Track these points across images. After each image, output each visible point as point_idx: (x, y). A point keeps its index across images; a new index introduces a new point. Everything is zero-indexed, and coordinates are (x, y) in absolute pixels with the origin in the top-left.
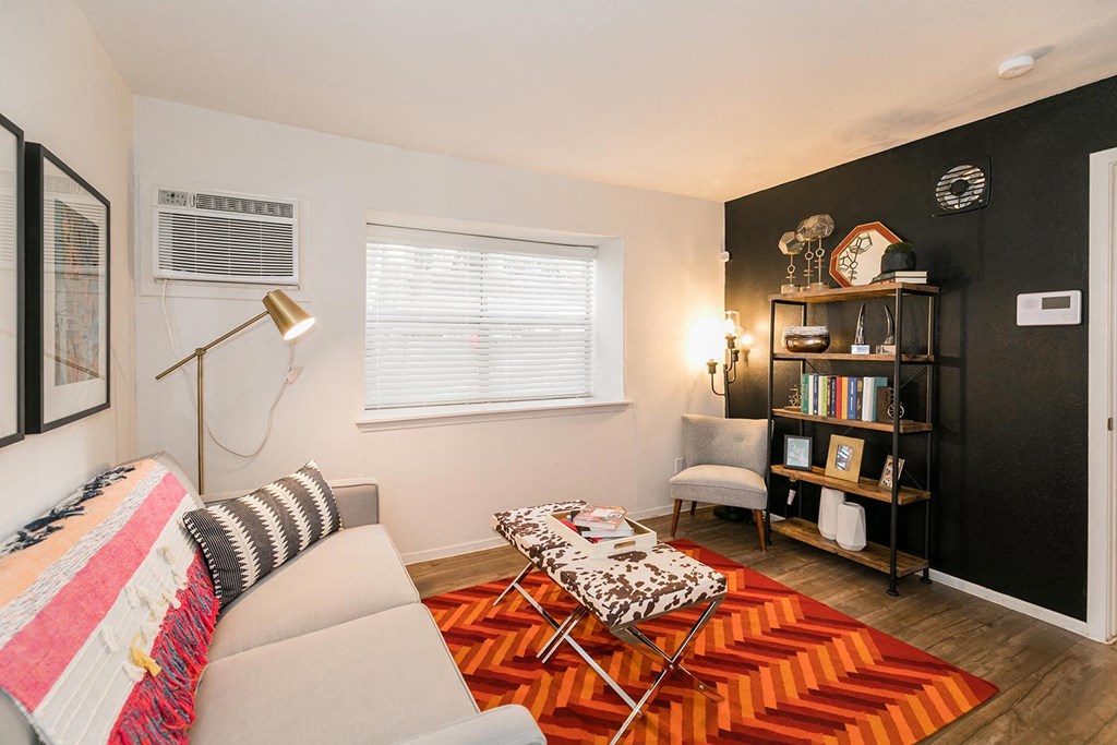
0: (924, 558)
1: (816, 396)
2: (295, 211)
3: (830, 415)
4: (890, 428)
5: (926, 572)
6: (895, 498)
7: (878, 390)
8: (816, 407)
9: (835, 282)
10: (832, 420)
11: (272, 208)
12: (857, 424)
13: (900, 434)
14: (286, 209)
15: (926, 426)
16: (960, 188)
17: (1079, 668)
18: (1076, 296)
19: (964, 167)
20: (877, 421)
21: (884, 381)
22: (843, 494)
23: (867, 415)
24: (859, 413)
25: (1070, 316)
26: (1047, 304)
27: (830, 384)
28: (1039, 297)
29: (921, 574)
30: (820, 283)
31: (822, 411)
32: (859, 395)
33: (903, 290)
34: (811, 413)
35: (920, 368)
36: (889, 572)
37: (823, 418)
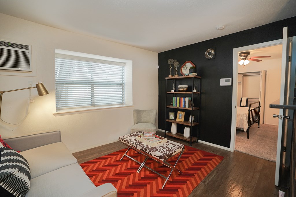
0: (197, 137)
1: (176, 102)
2: (30, 48)
3: (179, 107)
4: (191, 109)
5: (197, 141)
6: (192, 125)
7: (189, 100)
8: (176, 105)
9: (181, 74)
10: (179, 108)
11: (22, 47)
12: (185, 108)
13: (193, 110)
14: (27, 47)
15: (198, 108)
16: (210, 54)
17: (228, 158)
18: (231, 79)
19: (210, 49)
20: (188, 107)
21: (190, 99)
22: (176, 124)
23: (187, 106)
24: (185, 106)
25: (229, 84)
26: (226, 81)
27: (179, 99)
28: (224, 79)
29: (196, 141)
30: (176, 75)
31: (178, 106)
32: (185, 102)
33: (194, 77)
34: (175, 106)
35: (198, 95)
36: (190, 141)
37: (178, 107)
